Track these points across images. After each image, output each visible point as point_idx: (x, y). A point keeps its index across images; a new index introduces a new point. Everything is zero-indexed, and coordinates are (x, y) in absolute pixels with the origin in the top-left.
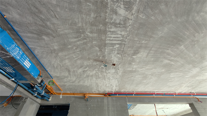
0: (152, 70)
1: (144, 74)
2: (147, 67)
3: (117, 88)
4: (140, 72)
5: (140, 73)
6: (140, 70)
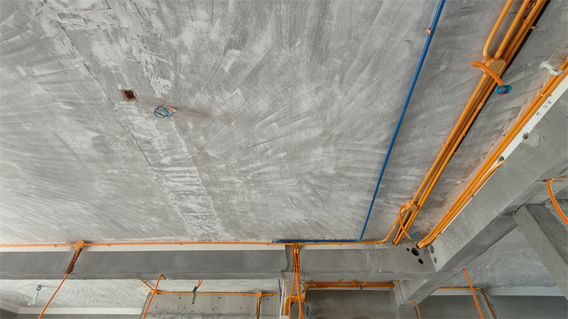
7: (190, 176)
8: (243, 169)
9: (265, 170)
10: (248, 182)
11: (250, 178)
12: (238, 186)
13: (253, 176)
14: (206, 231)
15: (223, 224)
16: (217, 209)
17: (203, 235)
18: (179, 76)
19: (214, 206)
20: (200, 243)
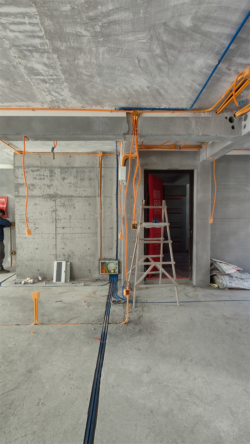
7: (30, 23)
8: (91, 14)
9: (116, 17)
10: (95, 35)
11: (98, 29)
12: (85, 40)
13: (102, 27)
14: (55, 97)
15: (70, 90)
16: (64, 72)
17: (52, 101)
19: (60, 67)
20: (50, 109)
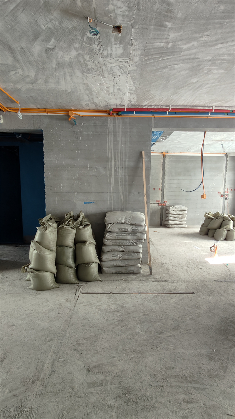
0: (216, 47)
1: (193, 59)
2: (204, 38)
3: (132, 96)
4: (186, 52)
5: (184, 57)
6: (185, 47)
18: (81, 38)
